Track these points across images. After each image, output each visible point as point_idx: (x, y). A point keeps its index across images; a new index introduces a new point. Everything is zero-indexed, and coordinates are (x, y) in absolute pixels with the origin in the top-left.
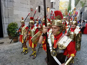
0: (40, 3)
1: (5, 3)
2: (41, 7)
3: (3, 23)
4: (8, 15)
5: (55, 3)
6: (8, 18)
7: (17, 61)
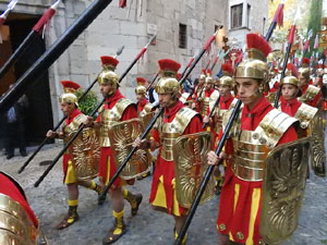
0: (183, 12)
1: (59, 24)
2: (188, 29)
3: (52, 93)
4: (70, 65)
5: (249, 6)
6: (70, 74)
7: (79, 231)
